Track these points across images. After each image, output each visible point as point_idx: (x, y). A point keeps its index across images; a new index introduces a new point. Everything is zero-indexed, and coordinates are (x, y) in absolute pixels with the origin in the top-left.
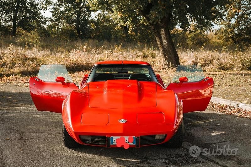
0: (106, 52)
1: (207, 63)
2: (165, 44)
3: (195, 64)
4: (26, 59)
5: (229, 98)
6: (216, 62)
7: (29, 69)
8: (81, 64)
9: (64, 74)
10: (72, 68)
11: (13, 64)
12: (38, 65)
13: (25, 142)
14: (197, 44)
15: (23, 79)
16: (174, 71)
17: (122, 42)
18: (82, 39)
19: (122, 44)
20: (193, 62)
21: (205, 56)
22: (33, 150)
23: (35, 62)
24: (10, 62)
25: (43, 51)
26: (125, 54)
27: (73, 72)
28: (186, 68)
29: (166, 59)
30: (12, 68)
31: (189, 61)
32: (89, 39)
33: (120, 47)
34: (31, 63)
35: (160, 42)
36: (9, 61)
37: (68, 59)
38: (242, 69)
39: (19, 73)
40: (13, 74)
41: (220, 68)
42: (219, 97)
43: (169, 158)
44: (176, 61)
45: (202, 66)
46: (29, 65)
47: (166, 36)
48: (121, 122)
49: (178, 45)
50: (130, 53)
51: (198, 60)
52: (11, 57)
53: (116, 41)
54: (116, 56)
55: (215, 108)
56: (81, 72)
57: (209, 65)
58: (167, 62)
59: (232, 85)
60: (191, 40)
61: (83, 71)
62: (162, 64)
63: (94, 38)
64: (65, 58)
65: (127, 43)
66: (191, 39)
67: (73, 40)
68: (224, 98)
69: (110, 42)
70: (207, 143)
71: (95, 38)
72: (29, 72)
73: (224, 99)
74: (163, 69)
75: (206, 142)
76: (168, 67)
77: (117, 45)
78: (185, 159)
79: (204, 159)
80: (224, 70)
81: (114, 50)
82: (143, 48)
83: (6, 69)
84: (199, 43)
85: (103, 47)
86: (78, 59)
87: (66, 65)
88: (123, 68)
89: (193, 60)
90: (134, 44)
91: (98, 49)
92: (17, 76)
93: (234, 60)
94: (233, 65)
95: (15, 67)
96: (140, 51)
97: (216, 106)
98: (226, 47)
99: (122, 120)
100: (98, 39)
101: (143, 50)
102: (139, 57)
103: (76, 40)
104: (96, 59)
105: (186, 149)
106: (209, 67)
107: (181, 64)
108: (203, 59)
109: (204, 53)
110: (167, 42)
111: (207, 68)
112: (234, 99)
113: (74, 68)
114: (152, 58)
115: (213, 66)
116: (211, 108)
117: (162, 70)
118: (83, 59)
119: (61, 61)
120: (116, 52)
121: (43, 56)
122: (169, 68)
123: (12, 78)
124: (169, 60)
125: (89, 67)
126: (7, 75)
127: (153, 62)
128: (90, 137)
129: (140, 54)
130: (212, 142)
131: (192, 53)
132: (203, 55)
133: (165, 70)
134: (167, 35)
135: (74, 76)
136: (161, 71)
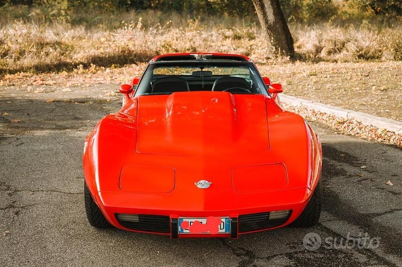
0: (175, 32)
1: (338, 48)
2: (271, 17)
3: (319, 50)
4: (42, 45)
5: (389, 115)
6: (351, 47)
7: (48, 61)
8: (133, 51)
9: (105, 70)
10: (119, 59)
11: (22, 53)
12: (64, 53)
13: (17, 213)
14: (316, 15)
15: (38, 79)
16: (285, 63)
17: (201, 13)
18: (136, 10)
19: (199, 17)
20: (315, 46)
21: (334, 37)
22: (30, 233)
23: (58, 50)
24: (16, 49)
25: (72, 31)
26: (204, 35)
27: (120, 64)
28: (304, 56)
29: (272, 43)
30: (19, 59)
31: (308, 46)
32: (147, 10)
33: (196, 23)
34: (51, 50)
35: (263, 15)
36: (14, 47)
37: (111, 43)
38: (395, 58)
39: (31, 68)
40: (22, 70)
41: (360, 56)
42: (370, 114)
43: (296, 253)
44: (288, 45)
45: (329, 53)
46: (47, 54)
47: (272, 4)
48: (199, 186)
49: (290, 18)
50: (213, 32)
51: (323, 44)
52: (17, 41)
53: (191, 12)
54: (190, 39)
55: (365, 133)
56: (134, 65)
57: (340, 52)
58: (274, 48)
59: (388, 88)
60: (307, 10)
61: (136, 64)
62: (265, 51)
63: (155, 8)
64: (107, 43)
65: (208, 16)
66: (307, 8)
67: (122, 12)
68: (379, 114)
69: (181, 13)
70: (363, 215)
71: (157, 8)
72: (48, 65)
73: (380, 116)
74: (268, 58)
75: (362, 212)
76: (274, 55)
77: (191, 20)
78: (328, 256)
79: (365, 254)
80: (367, 59)
81: (187, 29)
82: (233, 24)
83: (10, 61)
84: (320, 15)
85: (168, 23)
86: (129, 44)
87: (109, 53)
88: (202, 68)
89: (315, 43)
90: (218, 17)
91: (160, 27)
92: (28, 74)
93: (381, 43)
94: (380, 51)
95: (24, 59)
96: (229, 28)
97: (367, 130)
98: (367, 22)
99: (202, 181)
100: (162, 10)
101: (234, 28)
102: (227, 39)
103: (127, 11)
104: (158, 44)
105: (326, 228)
106: (342, 54)
107: (296, 50)
108: (331, 42)
109: (333, 31)
110: (275, 14)
111: (337, 56)
112: (397, 117)
113: (121, 59)
114: (249, 40)
115: (347, 53)
116: (358, 133)
117: (265, 61)
118: (137, 43)
119: (100, 47)
120: (191, 31)
121: (73, 38)
122: (277, 57)
123: (20, 77)
124: (277, 44)
125: (147, 57)
126: (11, 72)
127: (249, 48)
128: (138, 217)
129: (229, 33)
130: (373, 210)
131: (312, 31)
132: (331, 34)
133: (269, 61)
134: (274, 3)
135: (121, 73)
136: (263, 62)
